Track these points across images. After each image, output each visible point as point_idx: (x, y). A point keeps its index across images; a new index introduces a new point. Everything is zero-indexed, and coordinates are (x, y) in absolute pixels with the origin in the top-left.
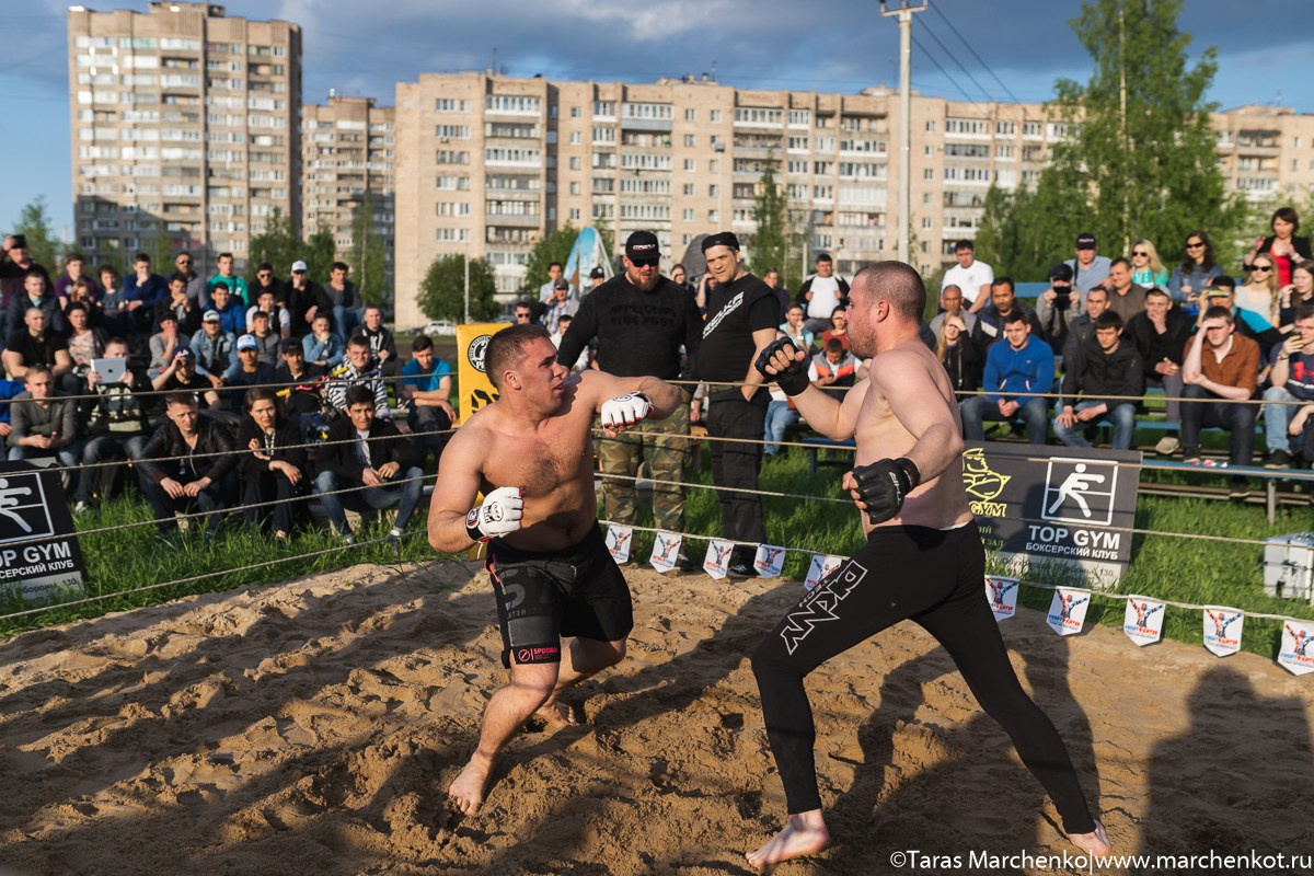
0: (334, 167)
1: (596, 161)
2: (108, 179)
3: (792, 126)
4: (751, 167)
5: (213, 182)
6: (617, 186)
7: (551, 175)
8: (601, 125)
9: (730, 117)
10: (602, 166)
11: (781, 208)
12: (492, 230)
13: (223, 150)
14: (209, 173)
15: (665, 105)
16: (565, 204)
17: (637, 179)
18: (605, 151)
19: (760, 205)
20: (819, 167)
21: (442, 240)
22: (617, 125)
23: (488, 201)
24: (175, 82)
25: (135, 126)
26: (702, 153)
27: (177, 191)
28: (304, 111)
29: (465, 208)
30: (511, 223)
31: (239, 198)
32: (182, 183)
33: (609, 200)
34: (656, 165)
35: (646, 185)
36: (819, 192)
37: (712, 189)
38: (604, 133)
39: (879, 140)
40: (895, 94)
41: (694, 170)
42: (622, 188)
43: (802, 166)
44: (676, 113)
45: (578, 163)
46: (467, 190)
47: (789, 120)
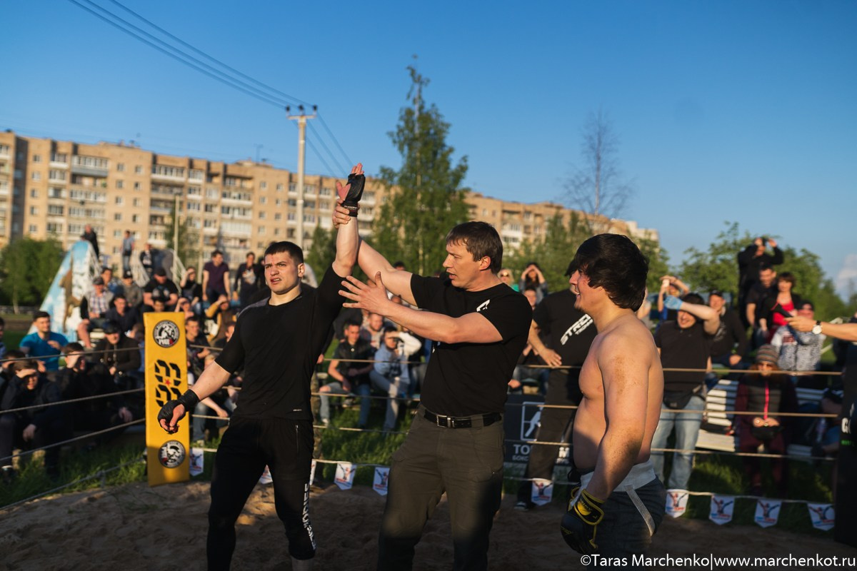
1: (51, 193)
3: (192, 181)
4: (162, 205)
6: (66, 212)
7: (18, 200)
8: (56, 169)
9: (149, 171)
10: (56, 196)
15: (103, 160)
16: (29, 221)
17: (81, 207)
18: (58, 187)
19: (167, 230)
20: (208, 208)
22: (66, 170)
26: (127, 195)
33: (59, 220)
34: (95, 199)
35: (88, 212)
36: (208, 224)
37: (134, 218)
38: (58, 174)
39: (247, 194)
40: (258, 165)
41: (122, 204)
42: (70, 213)
43: (196, 207)
44: (111, 165)
45: (37, 194)
47: (189, 177)
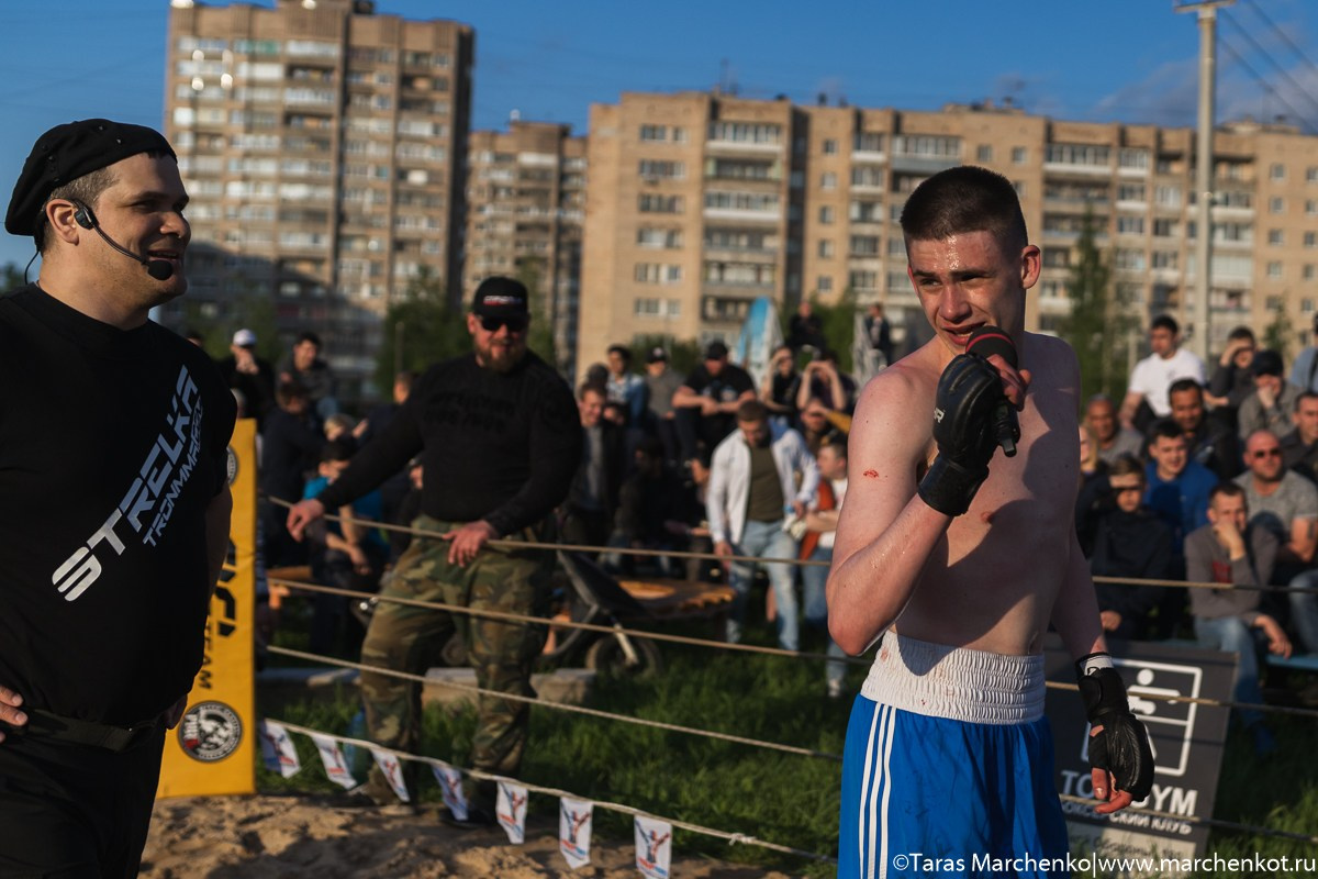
0: (510, 213)
1: (855, 212)
2: (207, 225)
3: (1126, 172)
4: (1066, 225)
5: (347, 230)
6: (882, 248)
7: (795, 230)
8: (864, 165)
9: (1040, 157)
10: (865, 217)
11: (1104, 281)
12: (711, 305)
13: (361, 188)
14: (341, 218)
15: (951, 140)
16: (814, 269)
18: (867, 199)
19: (1077, 278)
20: (1161, 227)
21: (642, 314)
22: (884, 166)
23: (706, 265)
24: (301, 98)
25: (247, 155)
27: (296, 241)
28: (475, 140)
29: (674, 273)
30: (737, 293)
31: (380, 251)
32: (304, 230)
33: (871, 265)
36: (1160, 261)
38: (867, 176)
39: (1244, 193)
40: (1266, 129)
42: (888, 250)
43: (1136, 226)
44: (965, 150)
45: (831, 215)
46: (679, 248)
47: (1121, 163)
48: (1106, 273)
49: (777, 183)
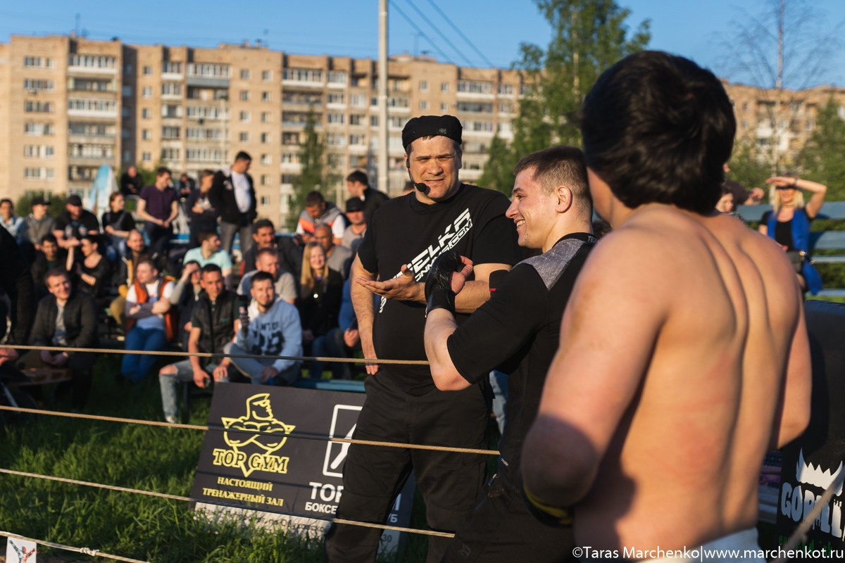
1: (165, 111)
3: (332, 85)
4: (297, 118)
6: (183, 134)
7: (128, 122)
8: (169, 82)
9: (279, 76)
10: (170, 116)
11: (320, 153)
12: (74, 171)
15: (224, 66)
16: (142, 147)
17: (200, 127)
18: (172, 103)
19: (303, 151)
20: (354, 119)
21: (30, 178)
22: (182, 82)
23: (70, 145)
26: (254, 108)
29: (49, 151)
30: (90, 163)
33: (176, 145)
34: (216, 115)
35: (209, 133)
36: (354, 140)
37: (264, 137)
38: (172, 88)
39: (403, 98)
40: (416, 60)
41: (248, 121)
42: (187, 135)
43: (339, 119)
44: (233, 72)
45: (149, 113)
46: (52, 135)
47: (329, 80)
48: (322, 147)
49: (115, 94)
